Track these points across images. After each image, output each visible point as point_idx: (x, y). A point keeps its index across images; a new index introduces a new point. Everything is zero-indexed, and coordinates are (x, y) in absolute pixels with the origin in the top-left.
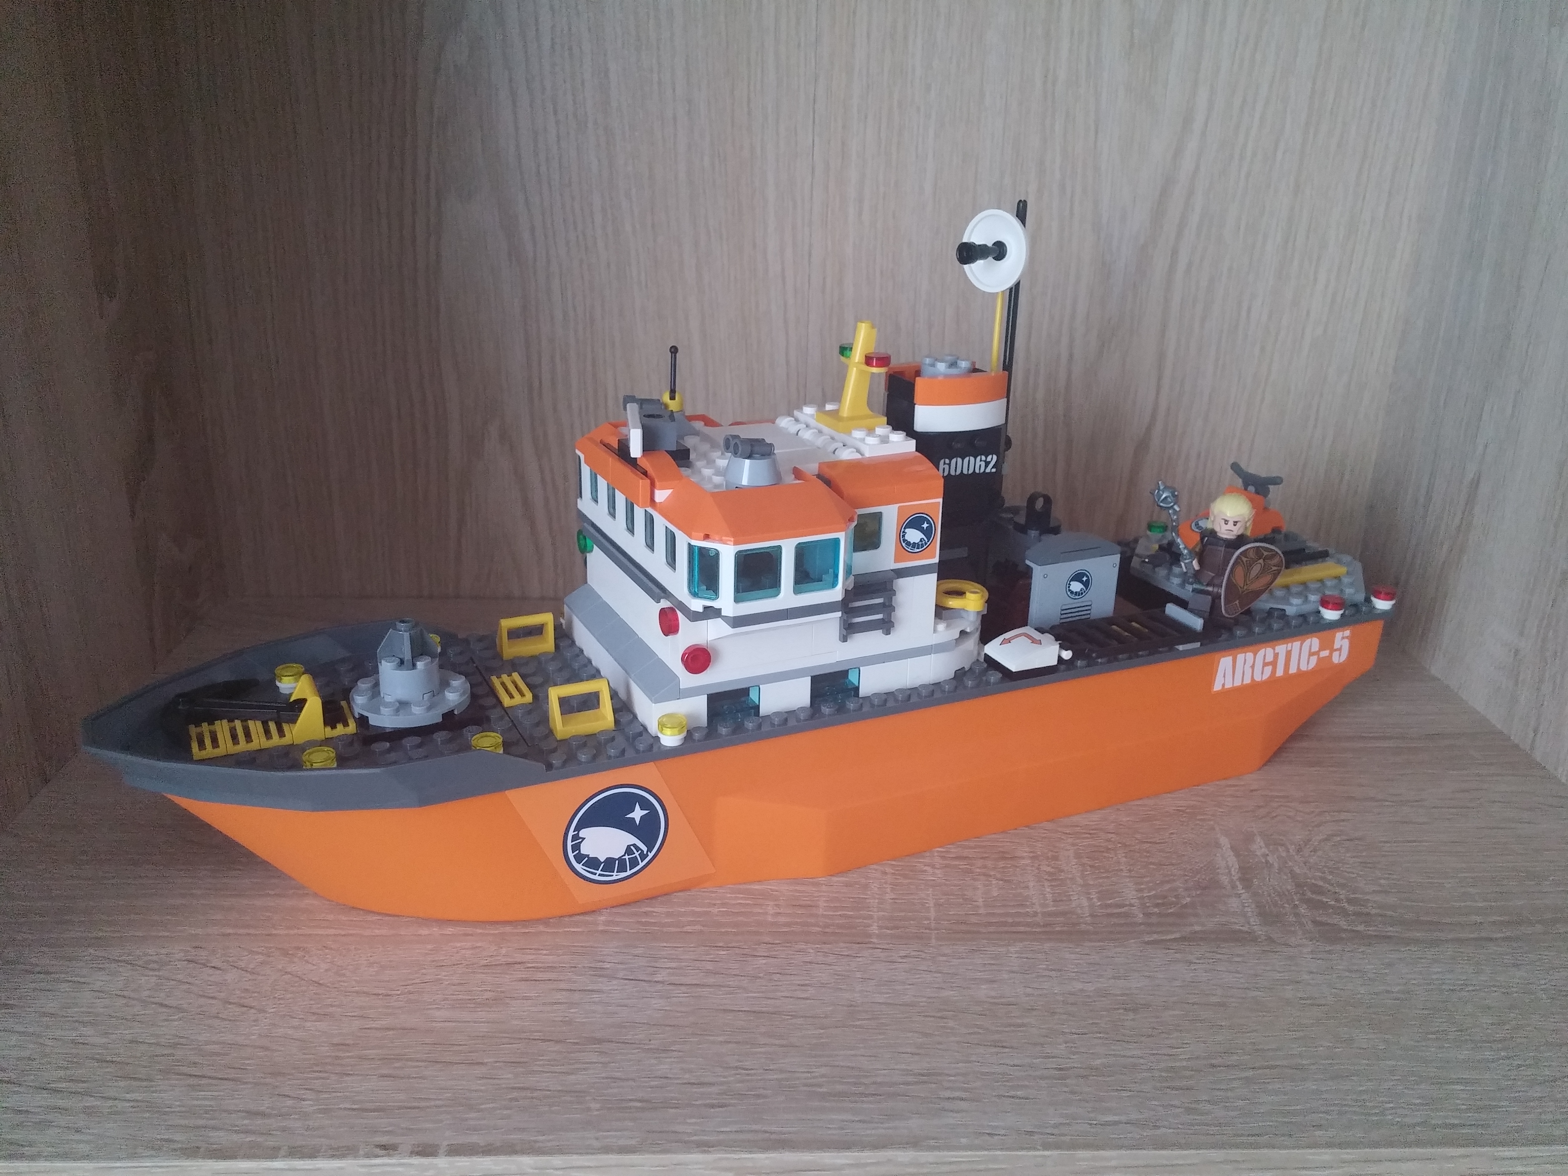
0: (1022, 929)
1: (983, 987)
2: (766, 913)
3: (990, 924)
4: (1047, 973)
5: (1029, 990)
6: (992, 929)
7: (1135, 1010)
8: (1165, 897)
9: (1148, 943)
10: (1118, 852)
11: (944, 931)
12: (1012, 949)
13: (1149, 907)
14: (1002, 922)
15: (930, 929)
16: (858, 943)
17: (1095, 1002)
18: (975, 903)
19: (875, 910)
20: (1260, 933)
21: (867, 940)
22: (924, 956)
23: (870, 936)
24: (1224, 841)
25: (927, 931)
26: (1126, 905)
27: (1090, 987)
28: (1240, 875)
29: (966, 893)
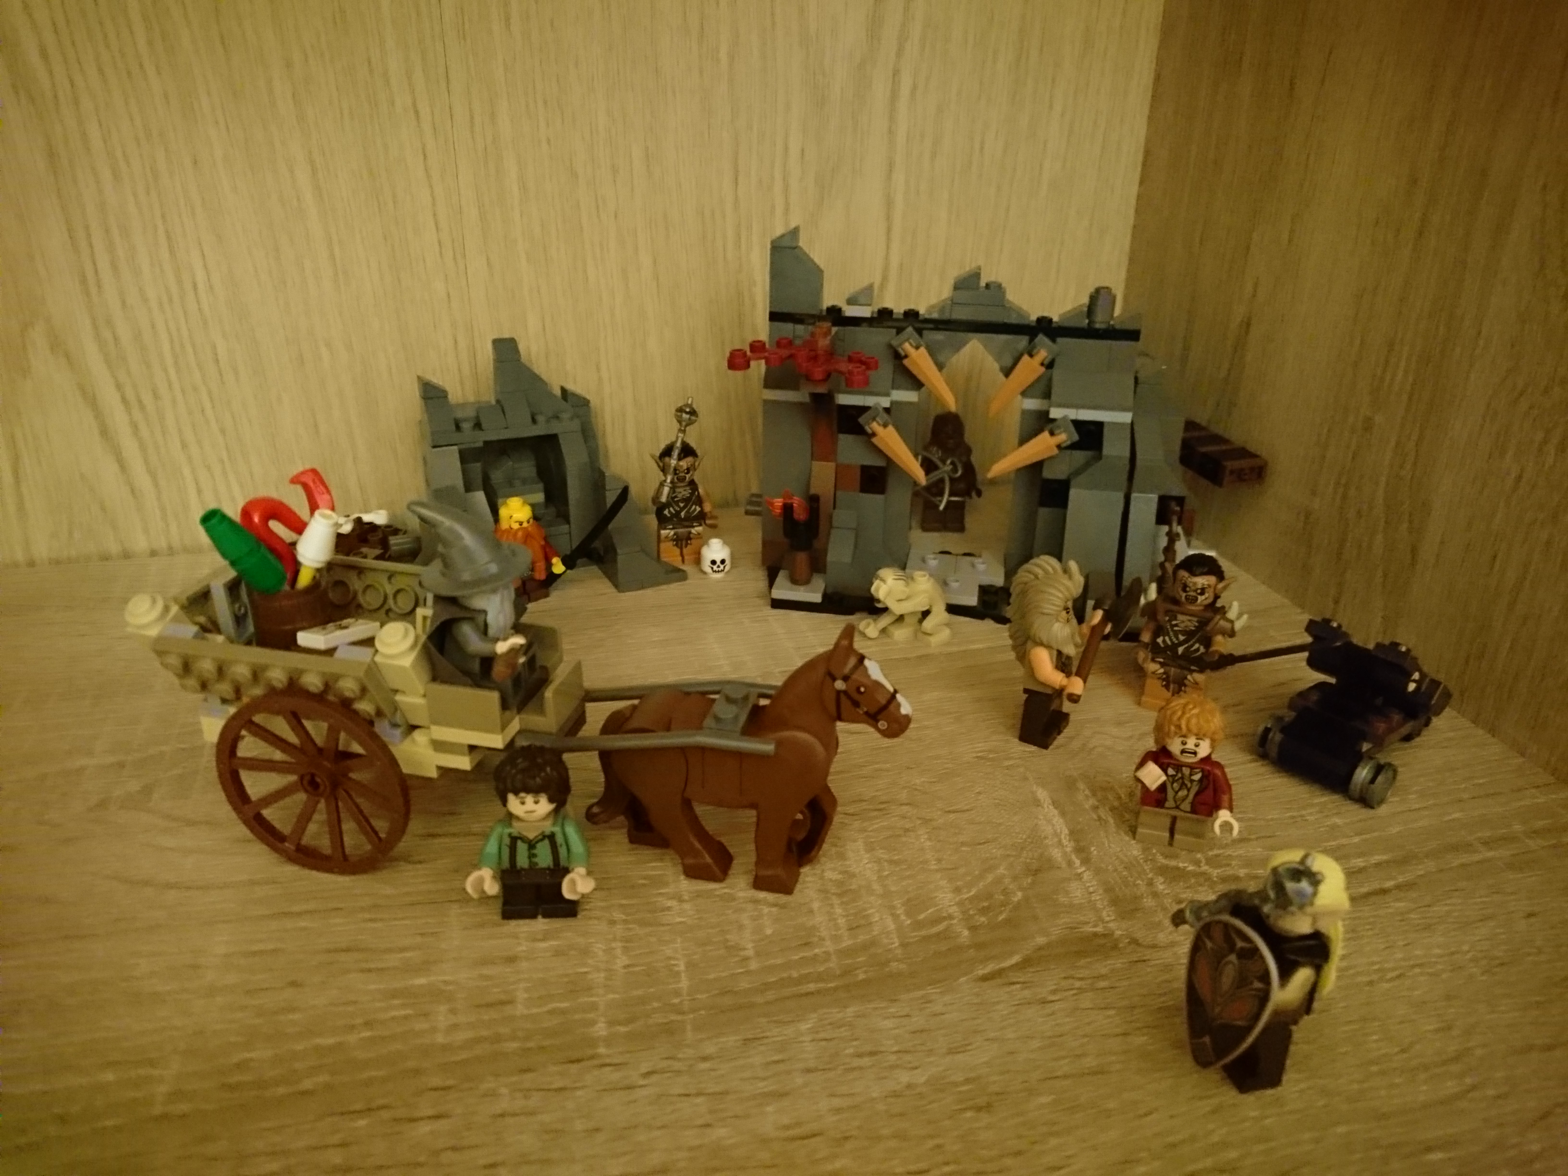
0: (812, 987)
1: (770, 1109)
2: (434, 1030)
3: (767, 987)
4: (857, 1062)
5: (837, 1102)
6: (770, 995)
7: (988, 1107)
8: (989, 896)
9: (985, 978)
10: (919, 833)
11: (703, 1012)
12: (804, 1027)
13: (972, 916)
14: (782, 979)
15: (683, 1013)
16: (578, 1061)
17: (930, 1103)
18: (742, 953)
19: (601, 991)
20: (1120, 932)
21: (590, 1052)
22: (677, 1065)
23: (592, 1042)
24: (1042, 794)
25: (679, 1018)
26: (944, 918)
27: (920, 1077)
28: (1072, 844)
29: (728, 937)
